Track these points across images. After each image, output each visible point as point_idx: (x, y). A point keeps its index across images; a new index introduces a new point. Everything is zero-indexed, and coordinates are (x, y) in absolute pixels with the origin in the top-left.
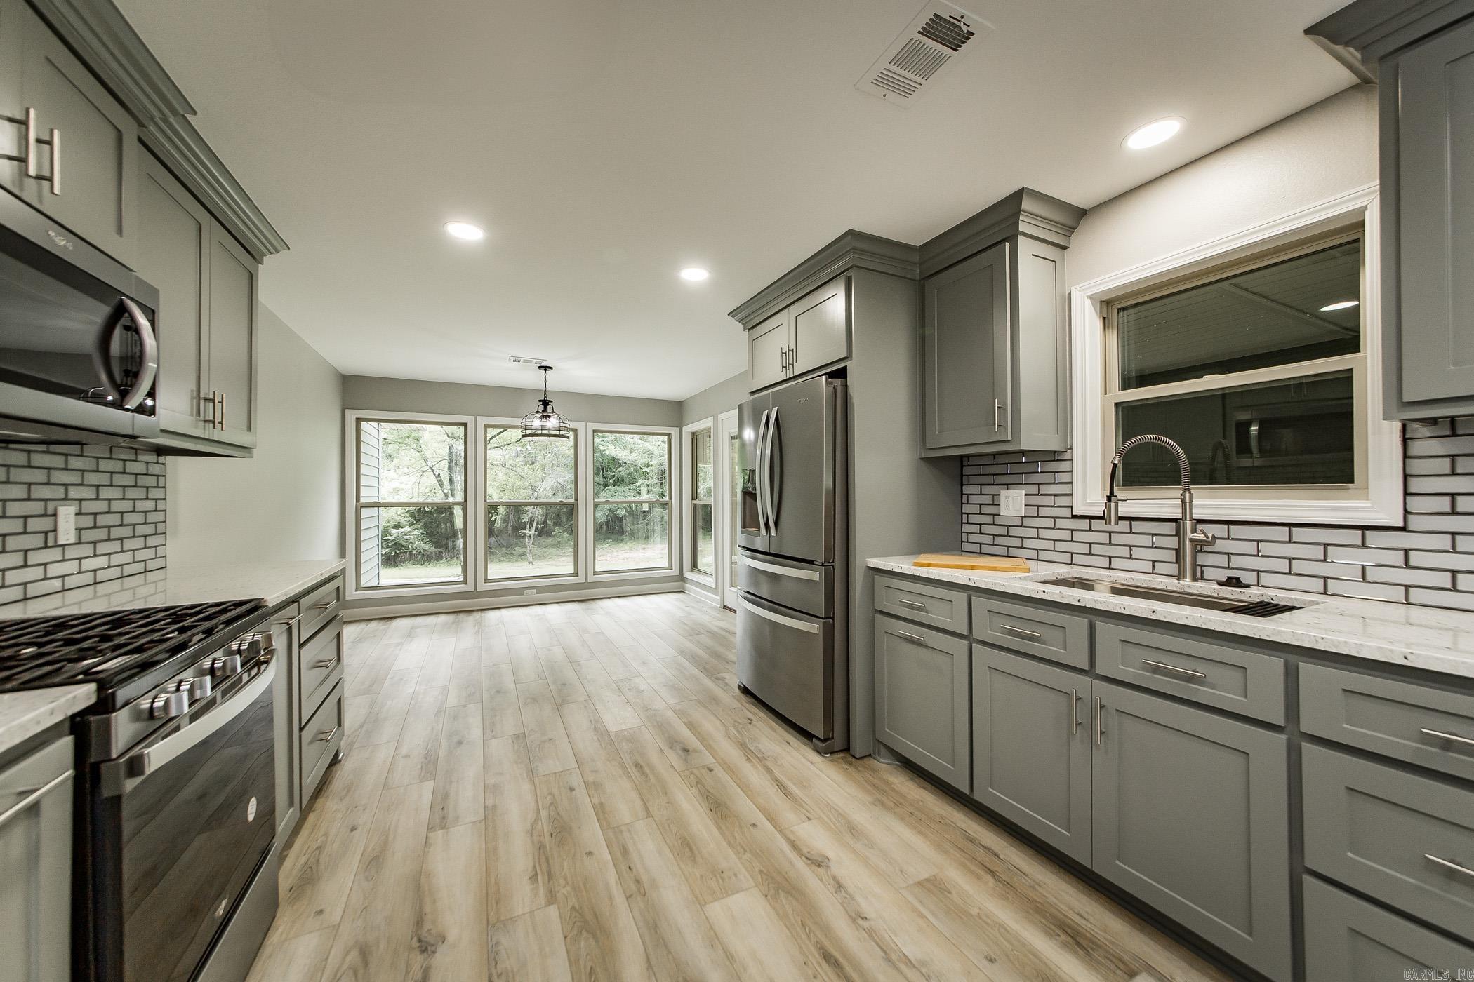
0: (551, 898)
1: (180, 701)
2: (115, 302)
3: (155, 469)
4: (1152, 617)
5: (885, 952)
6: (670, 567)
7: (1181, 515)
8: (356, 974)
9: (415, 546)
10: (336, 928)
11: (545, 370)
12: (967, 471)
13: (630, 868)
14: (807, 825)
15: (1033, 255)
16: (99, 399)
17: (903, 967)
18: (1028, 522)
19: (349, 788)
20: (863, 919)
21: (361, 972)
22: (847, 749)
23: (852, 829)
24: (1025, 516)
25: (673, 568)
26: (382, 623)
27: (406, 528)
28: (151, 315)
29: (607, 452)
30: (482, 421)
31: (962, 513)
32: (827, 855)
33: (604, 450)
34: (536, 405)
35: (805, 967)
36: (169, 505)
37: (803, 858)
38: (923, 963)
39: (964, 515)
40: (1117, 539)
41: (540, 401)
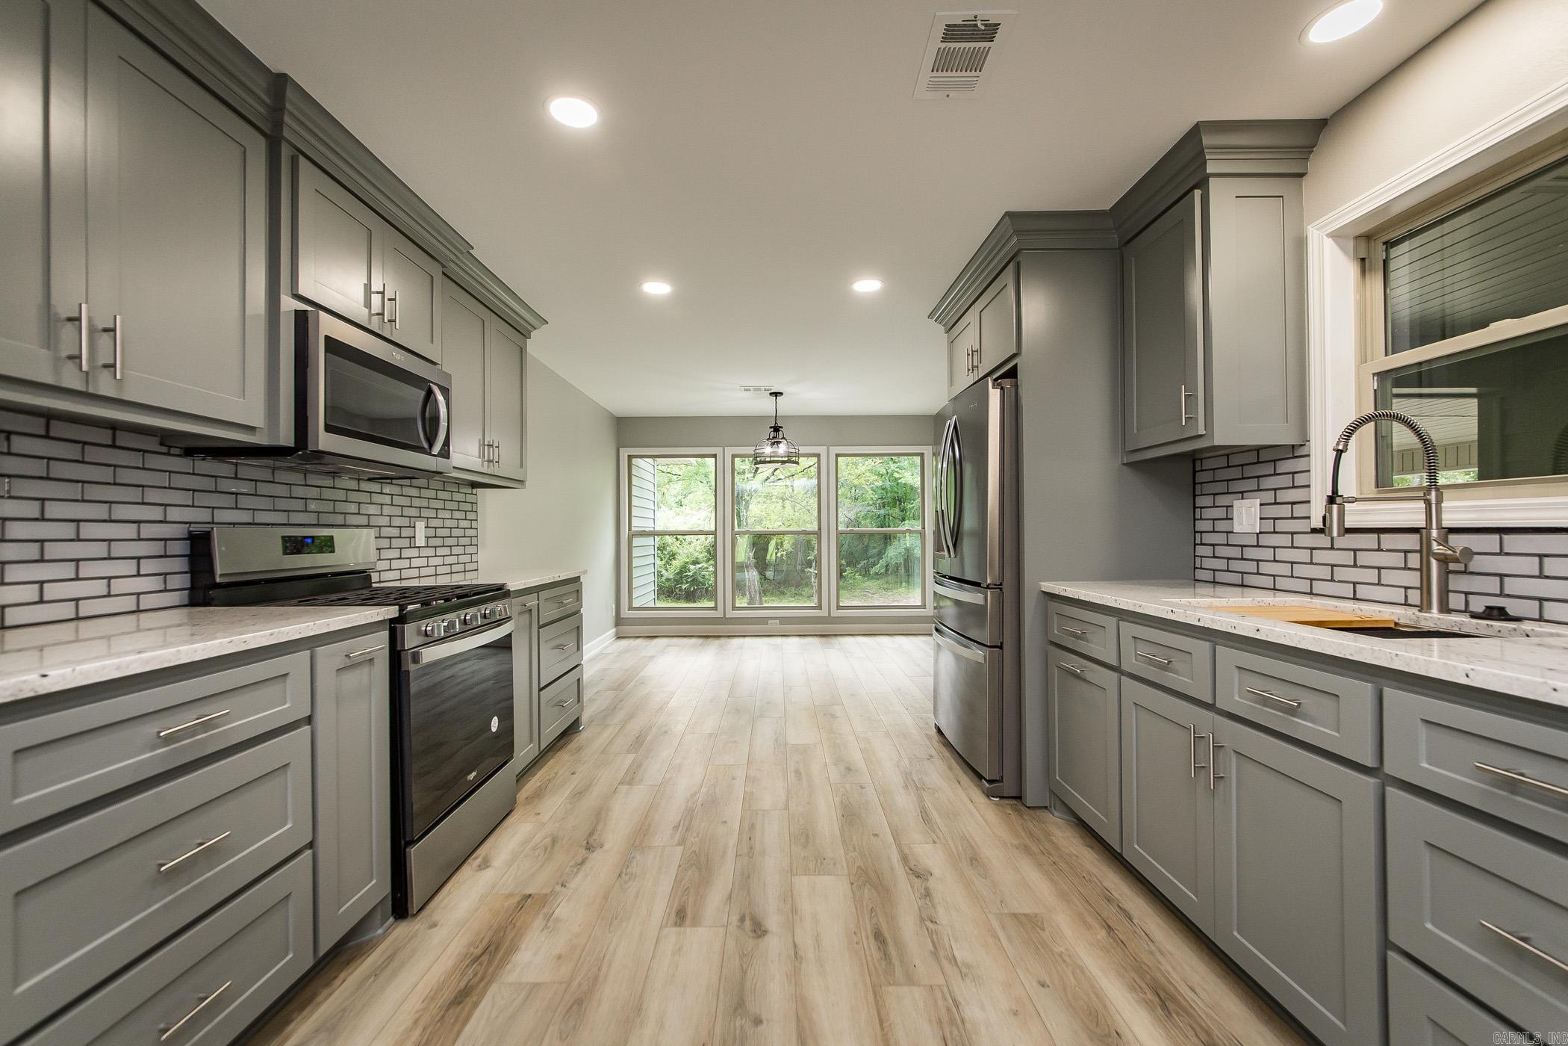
0: (682, 842)
1: (439, 630)
2: (426, 388)
3: (470, 498)
4: (1256, 637)
5: (935, 947)
6: (924, 606)
7: (1425, 522)
8: (546, 849)
9: (710, 582)
10: (543, 824)
11: (776, 396)
12: (1201, 477)
13: (750, 838)
14: (929, 847)
15: (1237, 197)
16: (418, 449)
17: (945, 964)
18: (1265, 540)
19: (579, 749)
20: (932, 922)
21: (549, 849)
22: (1019, 798)
23: (974, 860)
24: (1260, 533)
25: (927, 607)
26: (647, 640)
27: (702, 564)
28: (445, 391)
29: (902, 481)
30: (730, 451)
31: (1195, 532)
32: (930, 870)
33: (900, 478)
34: (769, 432)
35: (854, 935)
36: (480, 525)
37: (907, 868)
38: (968, 966)
39: (1197, 534)
40: (1363, 558)
41: (771, 427)
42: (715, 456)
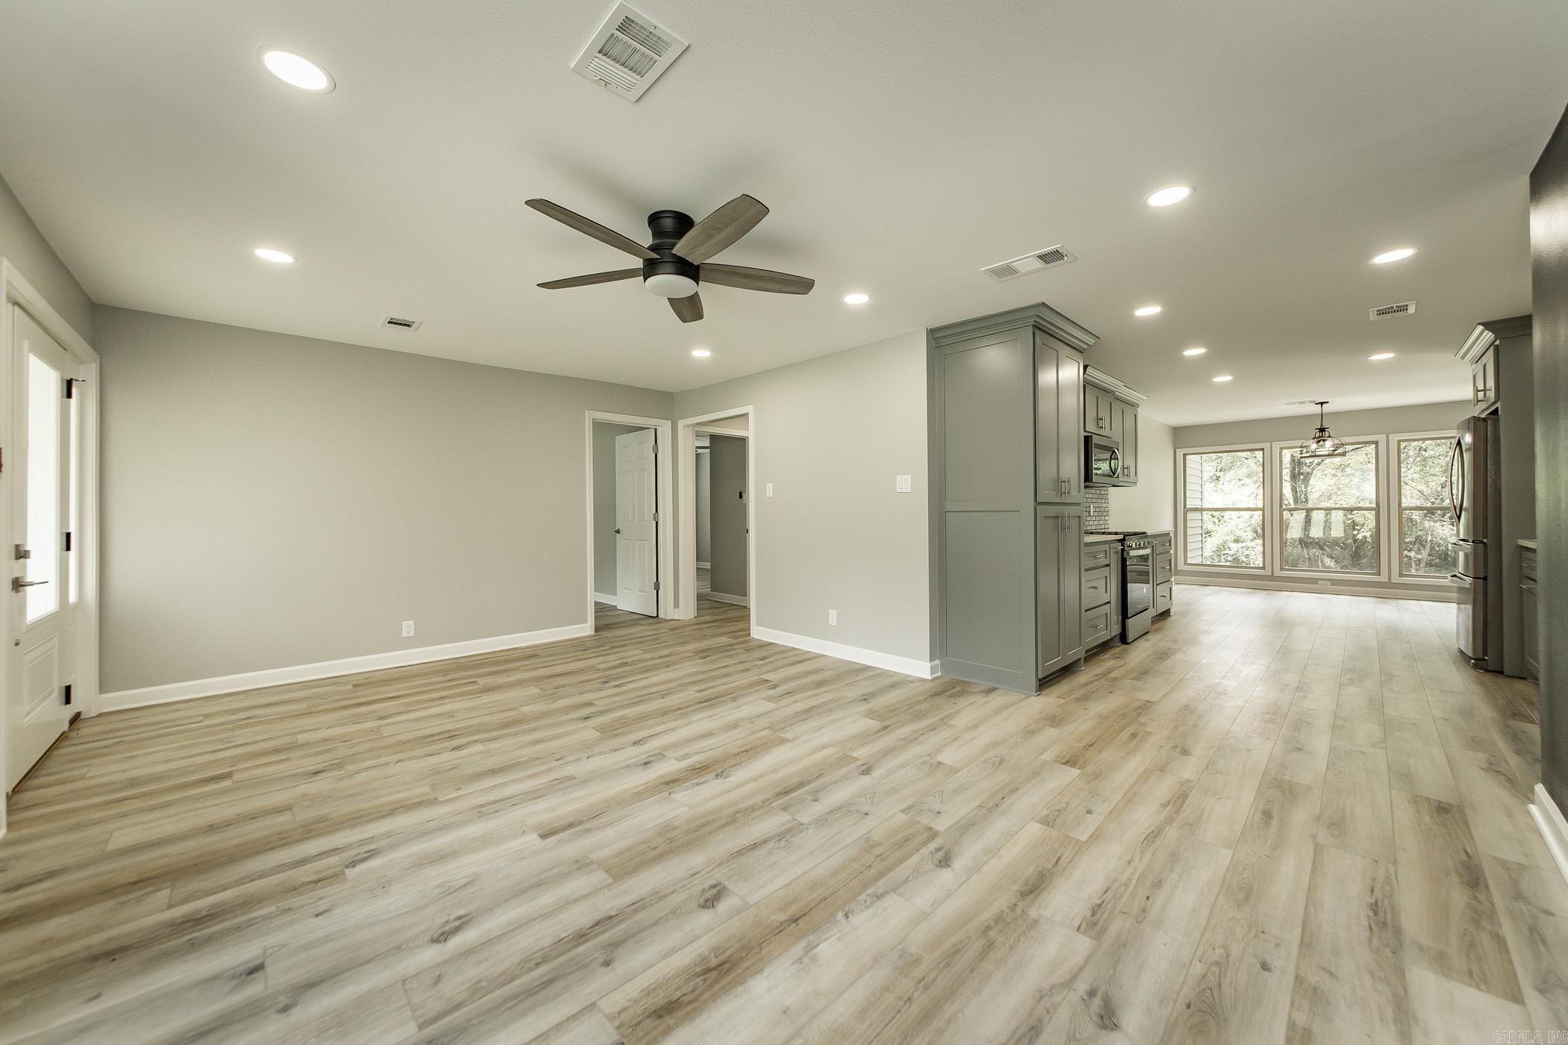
42: (1263, 449)
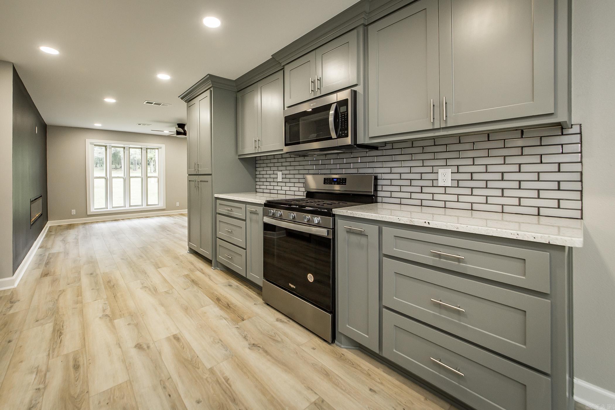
13: (170, 396)
